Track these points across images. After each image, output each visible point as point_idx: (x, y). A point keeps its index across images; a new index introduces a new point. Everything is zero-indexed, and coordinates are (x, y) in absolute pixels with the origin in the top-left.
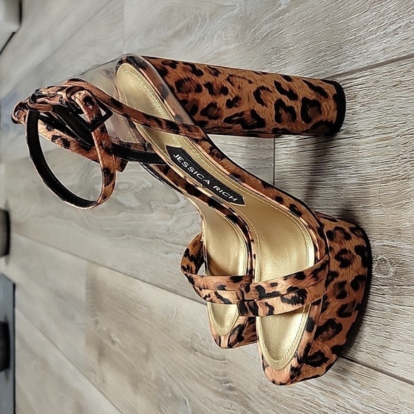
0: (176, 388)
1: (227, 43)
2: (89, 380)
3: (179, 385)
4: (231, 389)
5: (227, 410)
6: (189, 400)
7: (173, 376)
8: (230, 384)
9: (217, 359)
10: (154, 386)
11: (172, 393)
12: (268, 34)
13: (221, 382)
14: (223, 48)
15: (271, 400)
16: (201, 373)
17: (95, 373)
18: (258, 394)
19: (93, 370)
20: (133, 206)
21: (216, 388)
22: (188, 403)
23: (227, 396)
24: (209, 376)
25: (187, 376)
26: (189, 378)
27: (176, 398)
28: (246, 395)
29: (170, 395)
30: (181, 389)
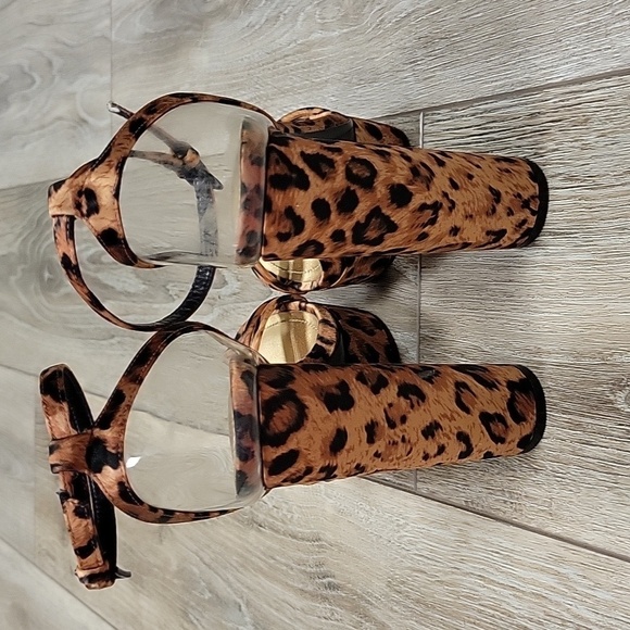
0: (220, 585)
1: (324, 27)
2: (43, 572)
3: (226, 581)
4: (331, 586)
5: (324, 621)
6: (248, 604)
7: (213, 565)
8: (330, 579)
9: (303, 539)
10: (176, 581)
11: (210, 592)
12: (409, 15)
13: (311, 576)
14: (316, 36)
15: (412, 606)
16: (272, 561)
17: (54, 559)
18: (386, 596)
19: (49, 554)
20: (132, 290)
21: (301, 586)
22: (243, 608)
23: (325, 599)
24: (287, 565)
25: (242, 566)
26: (246, 569)
27: (219, 601)
28: (362, 598)
29: (208, 595)
30: (230, 586)
